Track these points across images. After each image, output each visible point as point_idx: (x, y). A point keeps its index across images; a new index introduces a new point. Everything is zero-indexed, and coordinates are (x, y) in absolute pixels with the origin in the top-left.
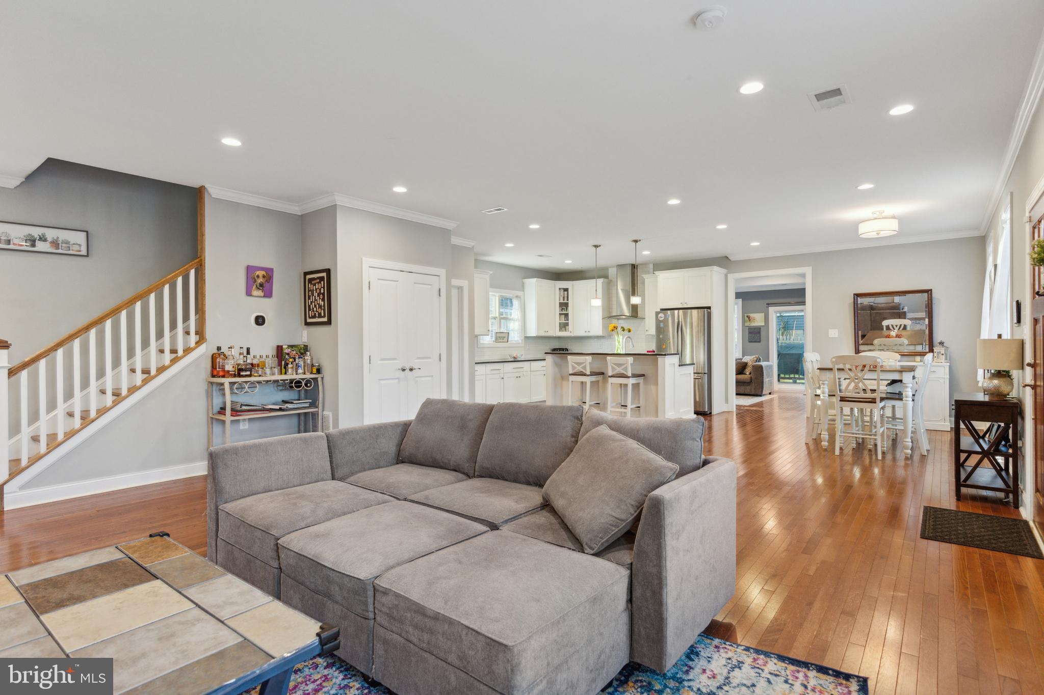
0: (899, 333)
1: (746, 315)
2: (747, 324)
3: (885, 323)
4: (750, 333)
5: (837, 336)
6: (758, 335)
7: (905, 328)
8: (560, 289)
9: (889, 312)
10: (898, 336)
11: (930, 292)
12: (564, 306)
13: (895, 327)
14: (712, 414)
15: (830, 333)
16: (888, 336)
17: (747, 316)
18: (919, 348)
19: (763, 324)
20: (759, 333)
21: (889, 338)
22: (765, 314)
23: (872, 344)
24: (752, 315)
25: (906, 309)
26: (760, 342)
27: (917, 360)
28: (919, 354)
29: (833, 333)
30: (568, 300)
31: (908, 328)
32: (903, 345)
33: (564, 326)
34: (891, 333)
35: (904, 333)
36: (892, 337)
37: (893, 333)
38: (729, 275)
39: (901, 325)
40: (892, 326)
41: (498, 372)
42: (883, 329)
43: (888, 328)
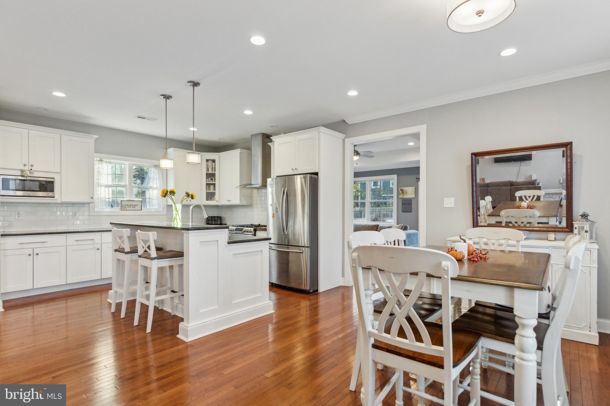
0: (531, 204)
1: (400, 188)
2: (401, 196)
3: (518, 194)
4: (403, 204)
5: (453, 205)
6: (410, 206)
7: (538, 198)
8: (207, 160)
9: (526, 187)
10: (530, 207)
11: (569, 146)
12: (211, 176)
13: (528, 198)
14: (319, 291)
15: (445, 202)
16: (519, 207)
17: (401, 190)
18: (553, 222)
19: (414, 196)
20: (411, 204)
21: (519, 208)
22: (415, 188)
23: (499, 216)
24: (405, 189)
25: (540, 185)
26: (411, 212)
27: (550, 238)
28: (553, 229)
29: (449, 202)
30: (215, 171)
31: (542, 199)
32: (534, 217)
33: (210, 196)
34: (522, 203)
35: (537, 204)
36: (524, 208)
37: (524, 204)
38: (346, 140)
39: (534, 196)
40: (525, 197)
41: (91, 242)
42: (516, 200)
43: (521, 199)
